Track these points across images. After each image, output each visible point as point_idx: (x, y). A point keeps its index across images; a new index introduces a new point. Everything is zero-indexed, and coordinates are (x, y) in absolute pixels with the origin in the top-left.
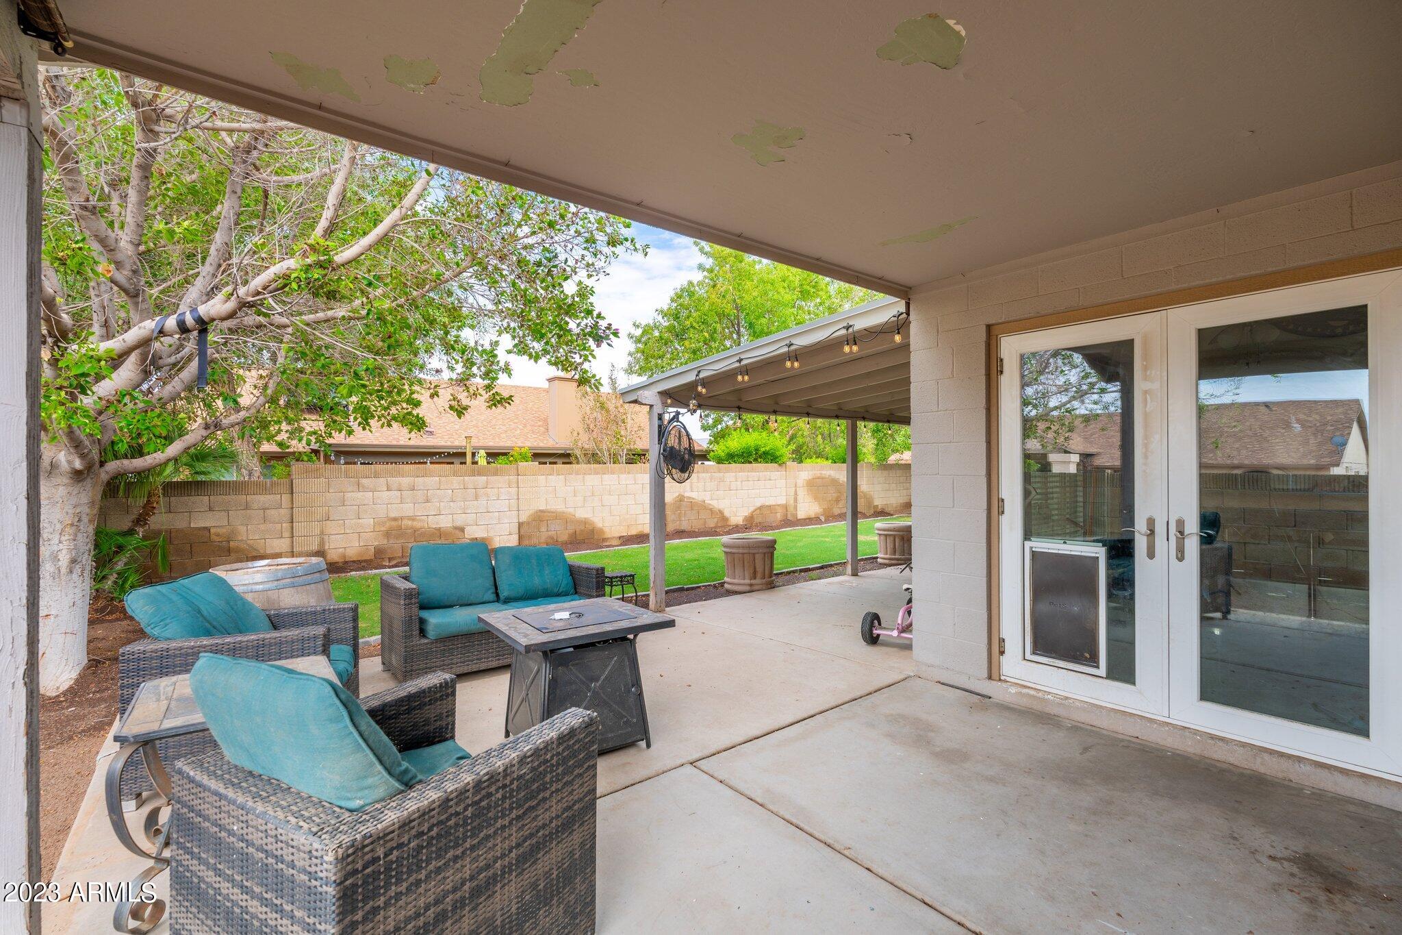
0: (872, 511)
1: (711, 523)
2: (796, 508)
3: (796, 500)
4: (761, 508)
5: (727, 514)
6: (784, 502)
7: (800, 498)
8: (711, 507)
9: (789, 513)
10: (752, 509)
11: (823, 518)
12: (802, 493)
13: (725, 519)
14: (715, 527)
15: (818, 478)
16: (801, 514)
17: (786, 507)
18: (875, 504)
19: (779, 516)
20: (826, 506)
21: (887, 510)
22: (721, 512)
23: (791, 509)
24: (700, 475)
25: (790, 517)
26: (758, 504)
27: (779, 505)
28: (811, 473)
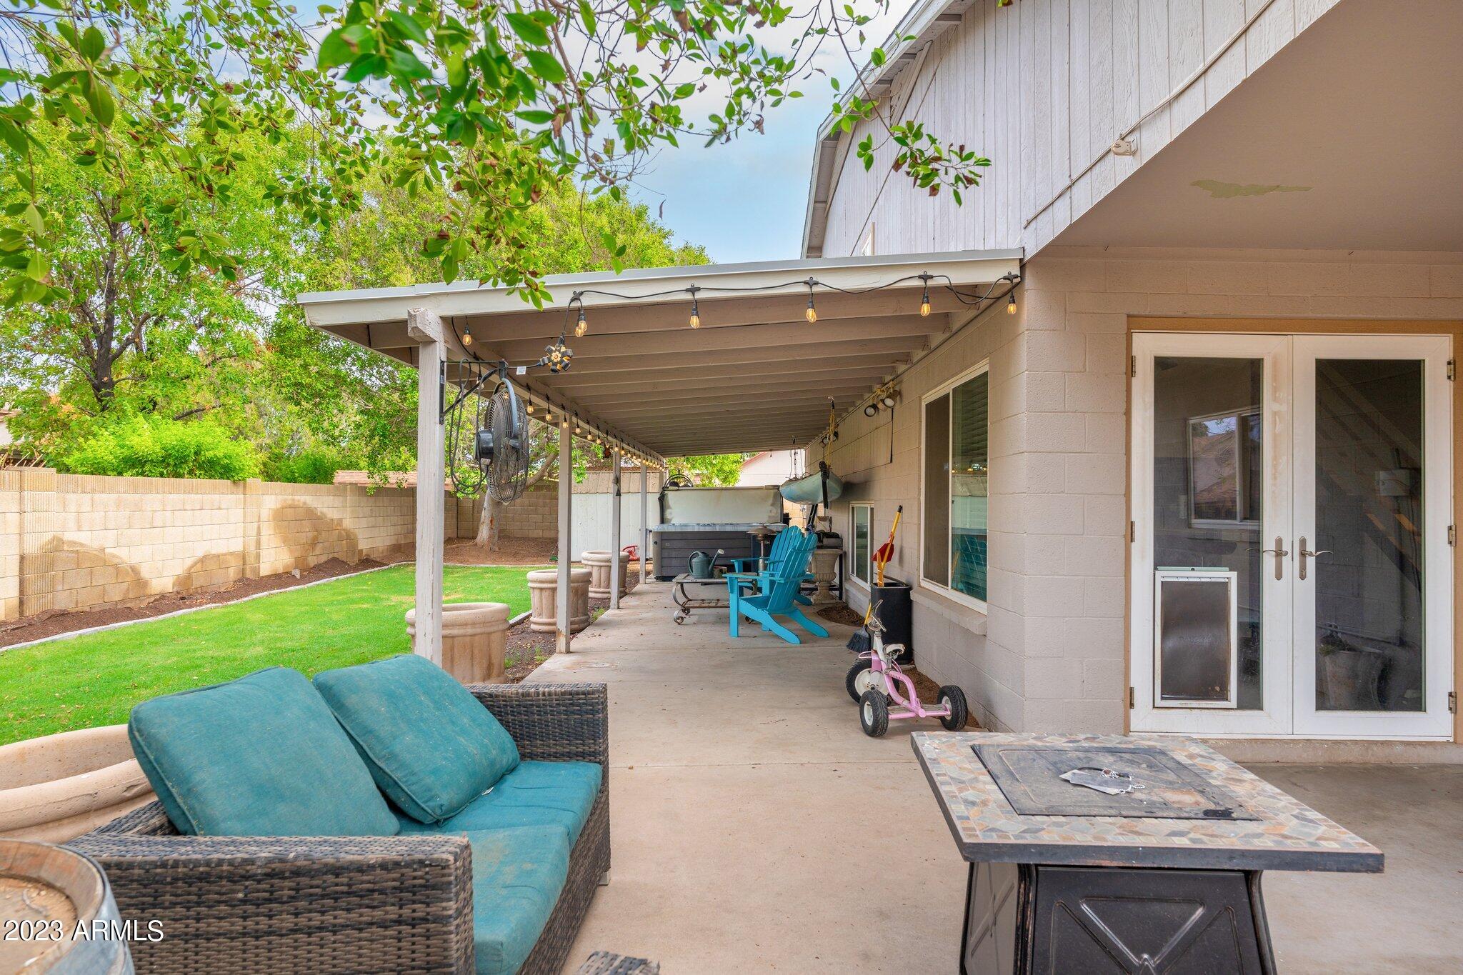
0: (356, 560)
1: (115, 594)
2: (258, 557)
3: (258, 544)
4: (203, 560)
5: (145, 573)
6: (240, 548)
7: (264, 539)
8: (116, 561)
9: (248, 567)
10: (189, 562)
11: (297, 573)
12: (268, 531)
13: (141, 583)
14: (123, 601)
15: (290, 507)
16: (265, 570)
17: (243, 557)
18: (360, 547)
19: (232, 574)
20: (298, 554)
21: (374, 556)
22: (135, 570)
23: (251, 560)
24: (96, 496)
25: (249, 575)
26: (200, 554)
27: (231, 554)
28: (280, 497)
